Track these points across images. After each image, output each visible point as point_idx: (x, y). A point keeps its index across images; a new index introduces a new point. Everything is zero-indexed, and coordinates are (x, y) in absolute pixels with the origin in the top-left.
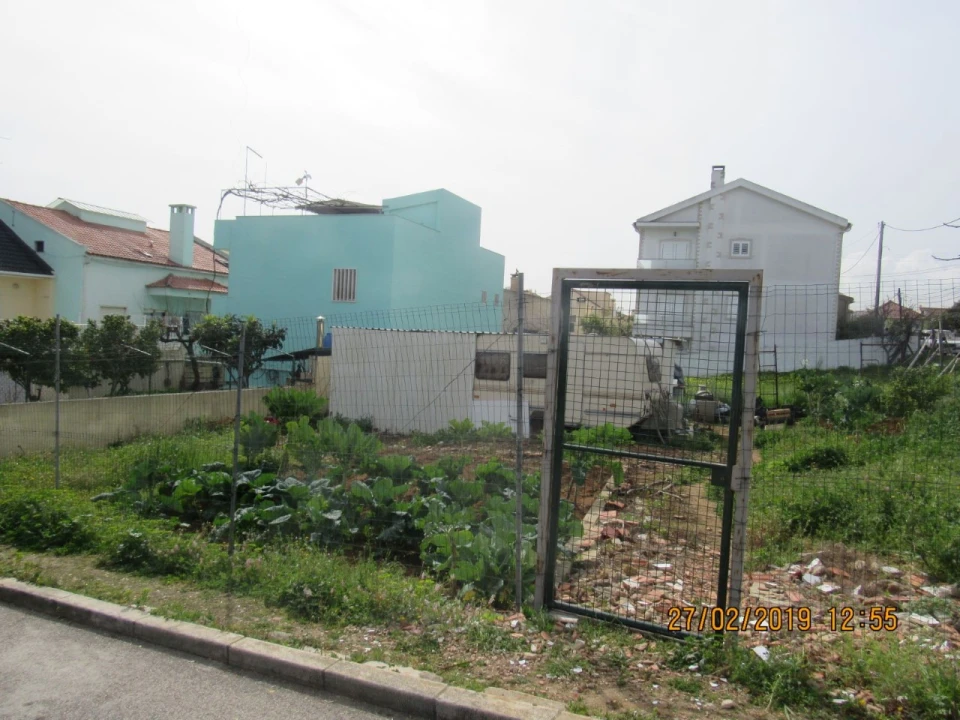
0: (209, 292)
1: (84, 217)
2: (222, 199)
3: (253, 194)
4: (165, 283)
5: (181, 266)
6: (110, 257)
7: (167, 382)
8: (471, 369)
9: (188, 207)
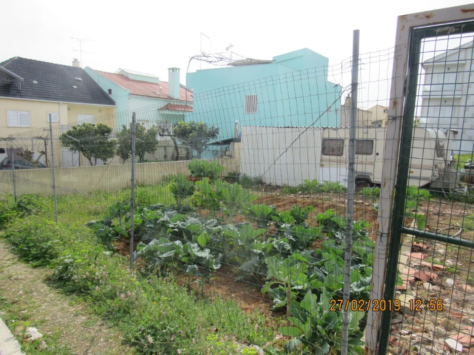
0: (185, 111)
1: (130, 77)
2: (189, 62)
3: (205, 58)
4: (167, 107)
5: (174, 99)
6: (140, 95)
7: (165, 156)
8: (320, 150)
9: (176, 69)
